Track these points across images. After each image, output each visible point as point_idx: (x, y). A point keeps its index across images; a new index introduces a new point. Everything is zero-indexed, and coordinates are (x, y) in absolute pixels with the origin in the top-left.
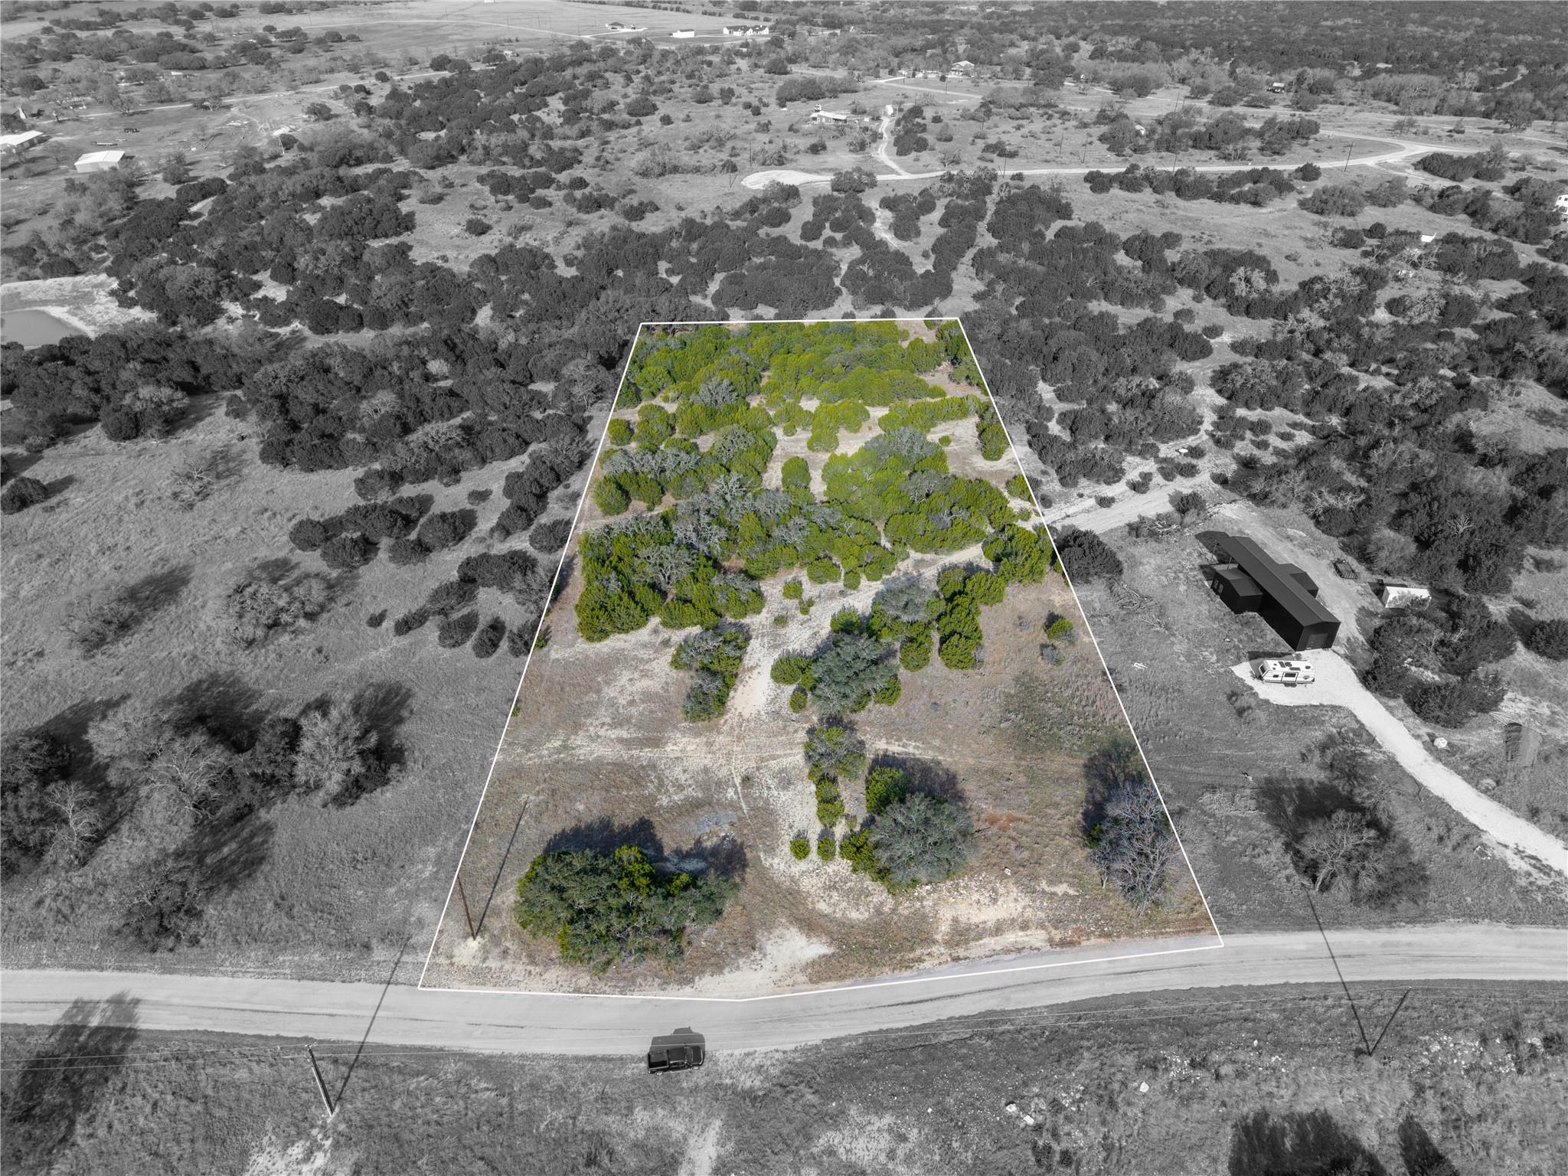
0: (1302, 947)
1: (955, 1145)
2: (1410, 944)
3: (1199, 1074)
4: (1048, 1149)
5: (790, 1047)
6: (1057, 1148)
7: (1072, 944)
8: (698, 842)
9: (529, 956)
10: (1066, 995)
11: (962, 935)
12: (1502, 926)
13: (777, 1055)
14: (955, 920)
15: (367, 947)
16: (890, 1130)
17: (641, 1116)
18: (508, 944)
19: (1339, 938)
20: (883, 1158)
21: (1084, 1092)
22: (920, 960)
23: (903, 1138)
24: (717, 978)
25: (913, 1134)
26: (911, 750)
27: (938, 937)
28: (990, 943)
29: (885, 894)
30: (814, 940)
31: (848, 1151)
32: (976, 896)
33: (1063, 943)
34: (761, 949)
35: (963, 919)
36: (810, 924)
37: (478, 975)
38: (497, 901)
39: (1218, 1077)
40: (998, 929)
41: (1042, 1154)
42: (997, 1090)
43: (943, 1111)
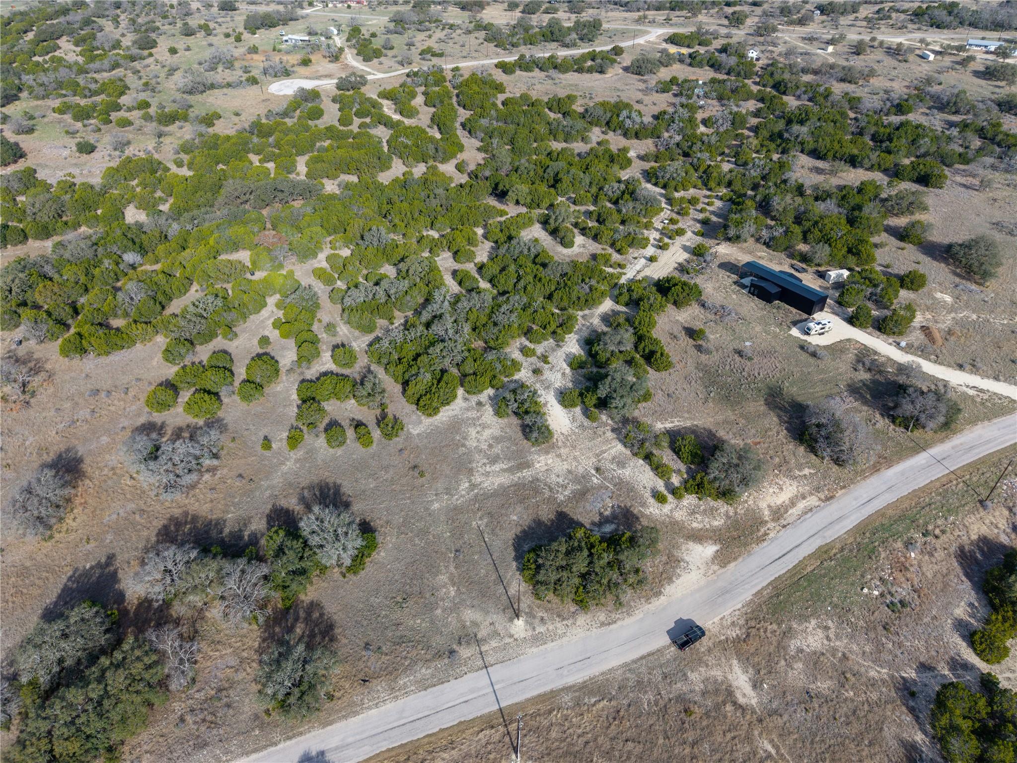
0: (924, 462)
1: (853, 620)
2: (961, 444)
3: (928, 539)
4: (892, 603)
5: (740, 606)
6: (896, 601)
7: (832, 497)
8: (601, 514)
9: (559, 616)
10: (849, 524)
11: (778, 513)
12: (986, 423)
13: (737, 613)
14: (769, 506)
15: (452, 652)
16: (819, 627)
17: (693, 676)
18: (541, 614)
19: (938, 450)
20: (826, 642)
21: (892, 568)
22: (766, 534)
23: (827, 628)
24: (673, 586)
25: (830, 624)
27: (767, 518)
28: (794, 511)
29: (725, 505)
30: (705, 544)
31: (808, 646)
32: (771, 490)
33: (828, 499)
34: (683, 560)
35: (772, 504)
36: (698, 537)
37: (537, 640)
38: (512, 591)
39: (937, 537)
40: (793, 503)
41: (891, 606)
42: (852, 584)
43: (835, 606)
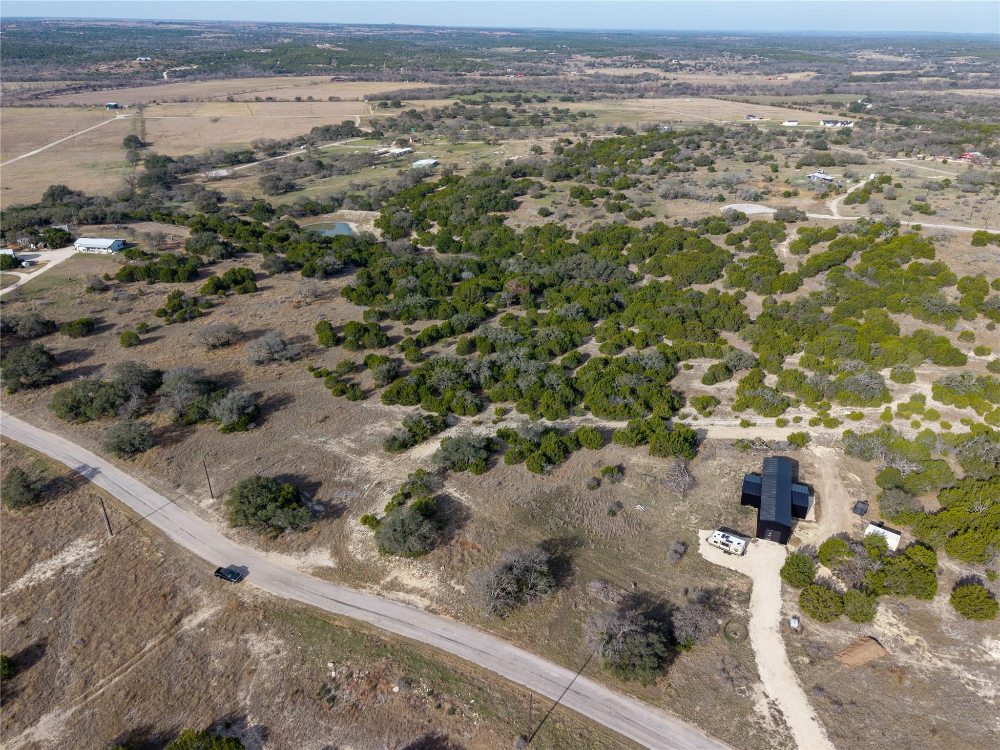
1: (295, 666)
2: (625, 708)
3: (431, 699)
4: (329, 691)
5: (275, 594)
6: (333, 692)
7: (436, 613)
8: (331, 500)
10: (406, 632)
11: (394, 586)
13: (268, 595)
14: (396, 578)
15: (179, 486)
16: (276, 647)
17: (198, 590)
18: (223, 506)
19: (583, 682)
20: (262, 655)
21: (366, 675)
22: (365, 588)
23: (278, 652)
24: (279, 555)
25: (283, 654)
26: (463, 498)
27: (382, 582)
28: (401, 595)
29: (378, 554)
30: (332, 559)
31: (253, 645)
32: (415, 571)
33: (434, 612)
34: (308, 552)
35: (400, 579)
36: (336, 552)
37: (202, 513)
39: (439, 706)
40: (410, 591)
41: (325, 689)
42: (334, 654)
43: (304, 651)
